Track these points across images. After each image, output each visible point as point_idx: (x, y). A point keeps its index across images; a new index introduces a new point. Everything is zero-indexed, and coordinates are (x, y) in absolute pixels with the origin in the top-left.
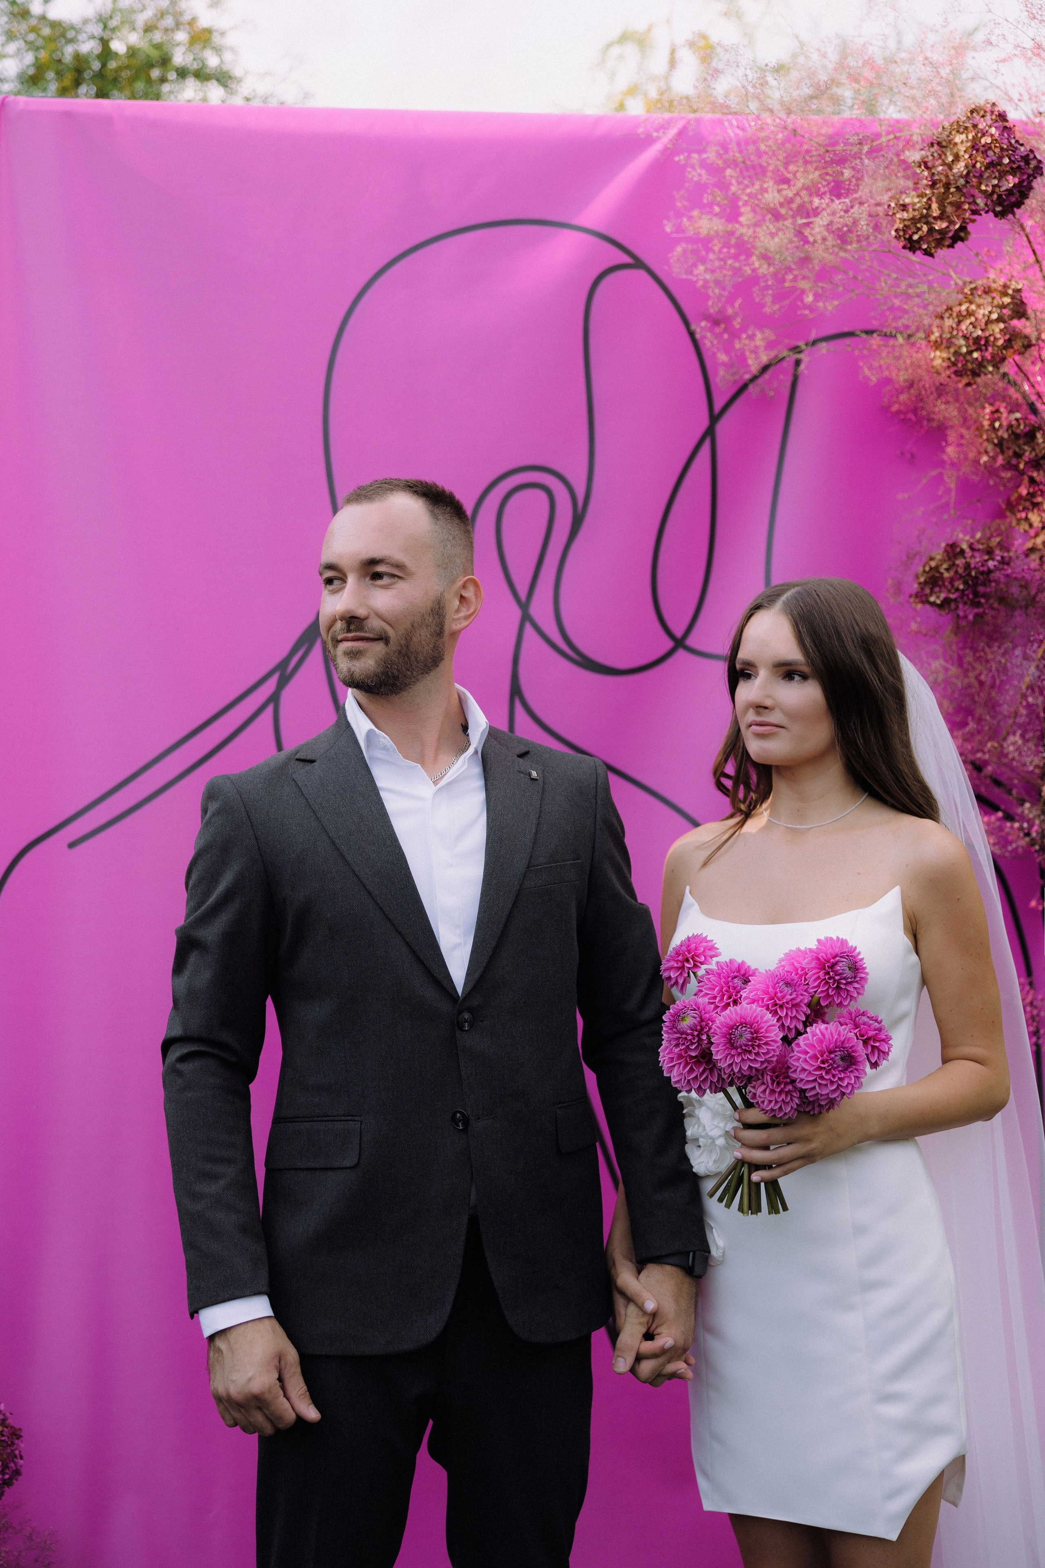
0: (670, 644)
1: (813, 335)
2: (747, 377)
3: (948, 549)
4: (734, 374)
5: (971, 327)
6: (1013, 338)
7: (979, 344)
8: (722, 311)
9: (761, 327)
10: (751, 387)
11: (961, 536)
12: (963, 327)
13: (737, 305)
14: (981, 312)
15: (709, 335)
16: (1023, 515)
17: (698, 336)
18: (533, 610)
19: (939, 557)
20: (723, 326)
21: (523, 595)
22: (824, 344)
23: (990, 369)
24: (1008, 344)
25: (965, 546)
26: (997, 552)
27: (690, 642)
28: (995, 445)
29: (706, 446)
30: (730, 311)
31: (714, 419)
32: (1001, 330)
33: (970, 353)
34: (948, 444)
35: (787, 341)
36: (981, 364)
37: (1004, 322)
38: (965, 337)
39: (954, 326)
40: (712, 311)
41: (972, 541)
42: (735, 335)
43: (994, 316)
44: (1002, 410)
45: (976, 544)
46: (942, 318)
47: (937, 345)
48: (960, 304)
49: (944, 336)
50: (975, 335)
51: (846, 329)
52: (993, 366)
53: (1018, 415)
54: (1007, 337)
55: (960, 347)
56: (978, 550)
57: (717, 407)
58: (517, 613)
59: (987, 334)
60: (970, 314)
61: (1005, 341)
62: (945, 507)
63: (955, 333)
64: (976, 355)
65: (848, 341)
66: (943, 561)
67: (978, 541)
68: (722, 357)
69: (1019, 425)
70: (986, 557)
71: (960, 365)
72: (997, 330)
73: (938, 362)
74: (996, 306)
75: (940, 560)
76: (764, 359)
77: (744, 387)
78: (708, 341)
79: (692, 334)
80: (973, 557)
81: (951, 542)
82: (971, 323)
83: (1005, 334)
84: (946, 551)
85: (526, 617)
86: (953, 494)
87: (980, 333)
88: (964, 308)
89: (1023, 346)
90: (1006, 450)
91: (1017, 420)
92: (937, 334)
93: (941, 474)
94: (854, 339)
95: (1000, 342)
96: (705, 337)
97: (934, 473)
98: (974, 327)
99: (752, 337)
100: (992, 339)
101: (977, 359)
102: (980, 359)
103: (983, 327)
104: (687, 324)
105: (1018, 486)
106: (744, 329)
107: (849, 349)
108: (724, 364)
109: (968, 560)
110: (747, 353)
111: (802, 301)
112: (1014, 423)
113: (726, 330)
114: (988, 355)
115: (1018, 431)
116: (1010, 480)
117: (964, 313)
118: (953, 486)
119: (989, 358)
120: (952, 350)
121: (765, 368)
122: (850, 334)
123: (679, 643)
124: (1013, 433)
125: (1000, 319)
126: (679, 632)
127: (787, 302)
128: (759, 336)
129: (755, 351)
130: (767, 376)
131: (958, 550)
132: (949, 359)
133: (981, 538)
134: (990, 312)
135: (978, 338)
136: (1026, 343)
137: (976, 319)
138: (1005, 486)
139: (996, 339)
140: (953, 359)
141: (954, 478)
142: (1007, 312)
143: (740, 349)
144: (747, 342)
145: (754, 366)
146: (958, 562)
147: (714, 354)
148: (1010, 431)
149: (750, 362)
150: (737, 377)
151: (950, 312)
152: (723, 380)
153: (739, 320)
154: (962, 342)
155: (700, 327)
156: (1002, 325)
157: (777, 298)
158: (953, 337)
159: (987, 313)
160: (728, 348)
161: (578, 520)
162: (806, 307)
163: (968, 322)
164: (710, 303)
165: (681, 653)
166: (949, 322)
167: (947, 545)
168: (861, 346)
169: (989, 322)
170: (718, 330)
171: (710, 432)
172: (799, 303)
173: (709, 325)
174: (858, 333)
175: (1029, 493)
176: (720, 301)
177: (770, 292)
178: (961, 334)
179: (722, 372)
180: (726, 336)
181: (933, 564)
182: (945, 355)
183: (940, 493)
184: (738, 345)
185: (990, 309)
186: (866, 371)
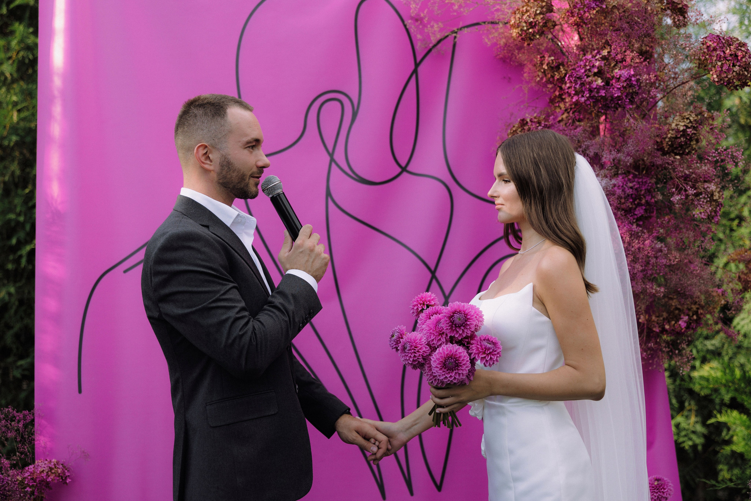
0: (400, 170)
1: (461, 24)
2: (431, 45)
3: (521, 122)
4: (425, 44)
5: (528, 17)
6: (547, 22)
7: (531, 25)
8: (418, 15)
9: (437, 22)
10: (433, 51)
11: (527, 115)
12: (524, 17)
13: (425, 12)
14: (532, 10)
15: (413, 26)
16: (557, 105)
17: (408, 27)
18: (336, 157)
19: (516, 126)
20: (419, 22)
21: (330, 150)
22: (466, 29)
23: (538, 37)
24: (545, 25)
25: (528, 120)
26: (543, 122)
27: (409, 168)
28: (542, 72)
29: (414, 78)
30: (422, 15)
31: (417, 65)
32: (541, 18)
33: (528, 29)
34: (524, 73)
35: (448, 28)
36: (533, 35)
37: (543, 14)
38: (525, 22)
39: (520, 17)
40: (412, 15)
41: (531, 117)
42: (425, 26)
43: (538, 12)
44: (545, 56)
45: (533, 119)
46: (515, 13)
47: (513, 26)
48: (523, 7)
49: (516, 22)
50: (529, 21)
51: (475, 22)
52: (539, 35)
53: (553, 58)
54: (544, 21)
55: (523, 27)
56: (534, 122)
57: (418, 60)
58: (328, 158)
59: (535, 20)
60: (527, 11)
61: (543, 23)
62: (523, 102)
63: (521, 20)
64: (530, 30)
65: (476, 27)
66: (519, 127)
67: (535, 118)
68: (419, 37)
69: (553, 63)
70: (538, 125)
71: (523, 35)
72: (540, 18)
73: (514, 35)
74: (539, 7)
75: (517, 127)
76: (439, 36)
77: (430, 51)
78: (413, 29)
79: (405, 26)
80: (532, 125)
81: (522, 118)
82: (528, 16)
83: (543, 20)
84: (520, 123)
85: (332, 160)
86: (527, 96)
87: (532, 20)
88: (524, 8)
89: (552, 25)
90: (547, 75)
91: (552, 60)
92: (513, 22)
93: (521, 87)
94: (479, 26)
95: (541, 24)
96: (411, 27)
97: (517, 87)
98: (530, 17)
99: (432, 27)
100: (537, 23)
101: (531, 32)
102: (532, 32)
103: (533, 17)
104: (403, 21)
105: (554, 91)
106: (429, 22)
107: (477, 31)
108: (420, 40)
109: (530, 126)
110: (430, 34)
111: (453, 8)
112: (551, 62)
113: (421, 24)
114: (536, 30)
115: (553, 66)
116: (551, 88)
117: (525, 11)
118: (526, 92)
119: (536, 31)
120: (520, 29)
121: (439, 42)
122: (477, 24)
123: (404, 169)
124: (551, 67)
125: (541, 13)
126: (403, 164)
127: (444, 9)
128: (436, 26)
129: (434, 33)
130: (440, 45)
131: (525, 122)
132: (519, 33)
133: (537, 116)
134: (536, 10)
135: (531, 22)
136: (553, 24)
137: (530, 14)
138: (549, 91)
139: (539, 23)
140: (520, 33)
141: (527, 88)
142: (544, 9)
143: (427, 32)
144: (430, 29)
145: (434, 40)
146: (525, 128)
147: (415, 36)
148: (549, 66)
149: (432, 38)
150: (426, 46)
151: (518, 11)
152: (419, 47)
153: (426, 19)
154: (524, 24)
155: (408, 22)
156: (542, 16)
157: (440, 7)
158: (520, 22)
159: (535, 10)
160: (422, 32)
161: (355, 115)
162: (454, 11)
163: (526, 15)
164: (411, 11)
165: (405, 174)
166: (518, 16)
167: (521, 120)
168: (483, 29)
169: (536, 14)
170: (417, 24)
171: (415, 71)
172: (451, 10)
173: (412, 22)
174: (481, 23)
175: (559, 94)
176: (416, 10)
177: (437, 5)
178: (523, 21)
179: (419, 44)
180: (421, 27)
181: (514, 129)
182: (517, 31)
183: (521, 95)
184: (426, 30)
185: (536, 8)
186: (486, 40)
